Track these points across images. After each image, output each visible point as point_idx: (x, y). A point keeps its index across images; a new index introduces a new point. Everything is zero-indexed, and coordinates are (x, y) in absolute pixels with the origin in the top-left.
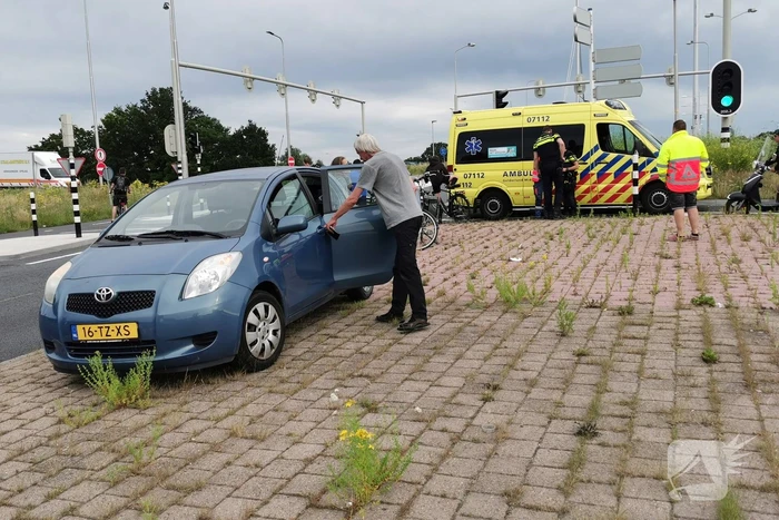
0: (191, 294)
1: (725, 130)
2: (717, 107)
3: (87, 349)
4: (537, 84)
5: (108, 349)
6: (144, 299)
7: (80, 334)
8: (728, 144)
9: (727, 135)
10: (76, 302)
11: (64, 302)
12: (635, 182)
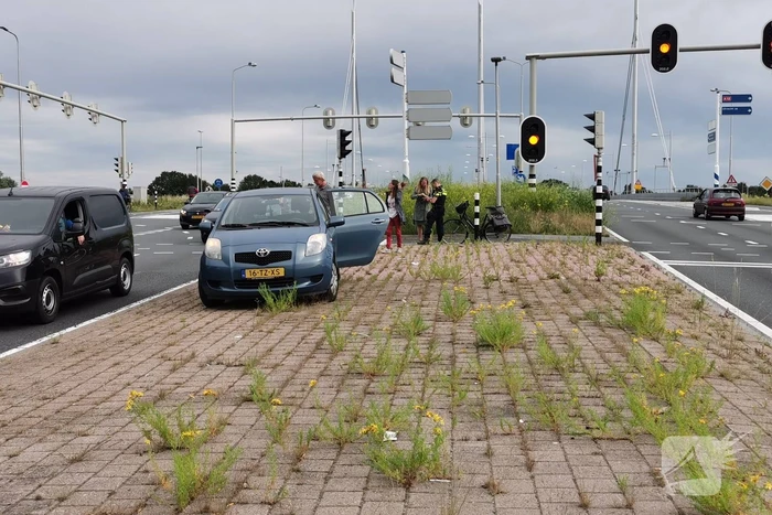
0: (309, 253)
1: (532, 176)
3: (255, 283)
6: (287, 255)
7: (248, 275)
8: (534, 189)
9: (534, 181)
10: (240, 257)
11: (232, 258)
12: (477, 215)
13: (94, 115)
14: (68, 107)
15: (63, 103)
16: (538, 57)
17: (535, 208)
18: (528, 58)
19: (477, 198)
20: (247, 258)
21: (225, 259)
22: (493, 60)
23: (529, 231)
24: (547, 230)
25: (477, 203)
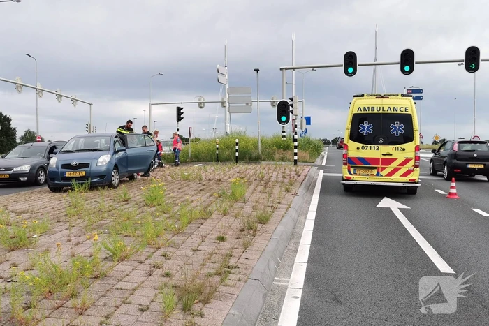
0: (99, 164)
1: (284, 132)
2: (280, 121)
3: (70, 179)
4: (200, 100)
5: (79, 179)
6: (87, 165)
7: (67, 175)
8: (285, 138)
9: (284, 134)
10: (65, 166)
11: (60, 167)
12: (237, 151)
13: (74, 101)
14: (59, 97)
15: (57, 95)
16: (286, 69)
17: (279, 148)
18: (281, 69)
19: (237, 142)
20: (67, 166)
21: (57, 168)
22: (255, 70)
23: (273, 160)
24: (282, 159)
25: (237, 144)
